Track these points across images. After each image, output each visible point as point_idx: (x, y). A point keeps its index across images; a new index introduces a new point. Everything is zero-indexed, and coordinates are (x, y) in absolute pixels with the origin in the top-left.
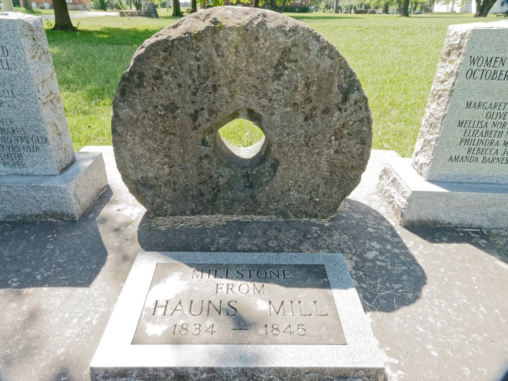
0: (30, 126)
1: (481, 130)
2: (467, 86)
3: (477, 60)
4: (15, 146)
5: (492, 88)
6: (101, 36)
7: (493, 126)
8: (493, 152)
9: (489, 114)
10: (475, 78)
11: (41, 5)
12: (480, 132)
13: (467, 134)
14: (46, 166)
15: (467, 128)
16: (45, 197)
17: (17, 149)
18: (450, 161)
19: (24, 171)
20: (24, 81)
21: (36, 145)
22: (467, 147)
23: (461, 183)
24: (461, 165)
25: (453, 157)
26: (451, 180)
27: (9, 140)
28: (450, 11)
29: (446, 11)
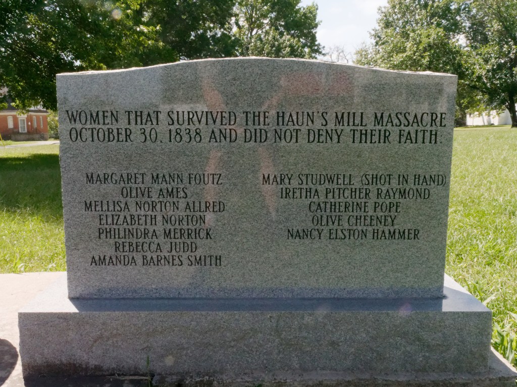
1: (122, 214)
2: (77, 151)
3: (78, 115)
5: (114, 153)
6: (18, 162)
7: (138, 208)
8: (153, 247)
9: (125, 190)
10: (84, 140)
12: (122, 218)
13: (104, 221)
15: (101, 213)
18: (94, 264)
22: (112, 241)
23: (124, 299)
24: (114, 271)
25: (97, 258)
26: (108, 296)
28: (486, 124)
29: (481, 124)
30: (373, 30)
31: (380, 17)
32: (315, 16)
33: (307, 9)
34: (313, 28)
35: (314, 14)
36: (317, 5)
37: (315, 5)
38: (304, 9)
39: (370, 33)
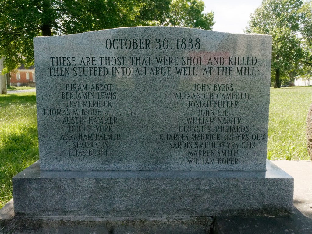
0: (255, 124)
4: (235, 143)
11: (15, 84)
14: (256, 162)
16: (271, 190)
17: (235, 146)
19: (235, 167)
20: (262, 85)
21: (254, 141)
27: (231, 138)
28: (307, 85)
29: (304, 85)
30: (246, 28)
31: (251, 20)
32: (212, 19)
33: (208, 14)
34: (211, 26)
35: (212, 17)
36: (213, 12)
37: (212, 12)
38: (206, 14)
39: (243, 30)
